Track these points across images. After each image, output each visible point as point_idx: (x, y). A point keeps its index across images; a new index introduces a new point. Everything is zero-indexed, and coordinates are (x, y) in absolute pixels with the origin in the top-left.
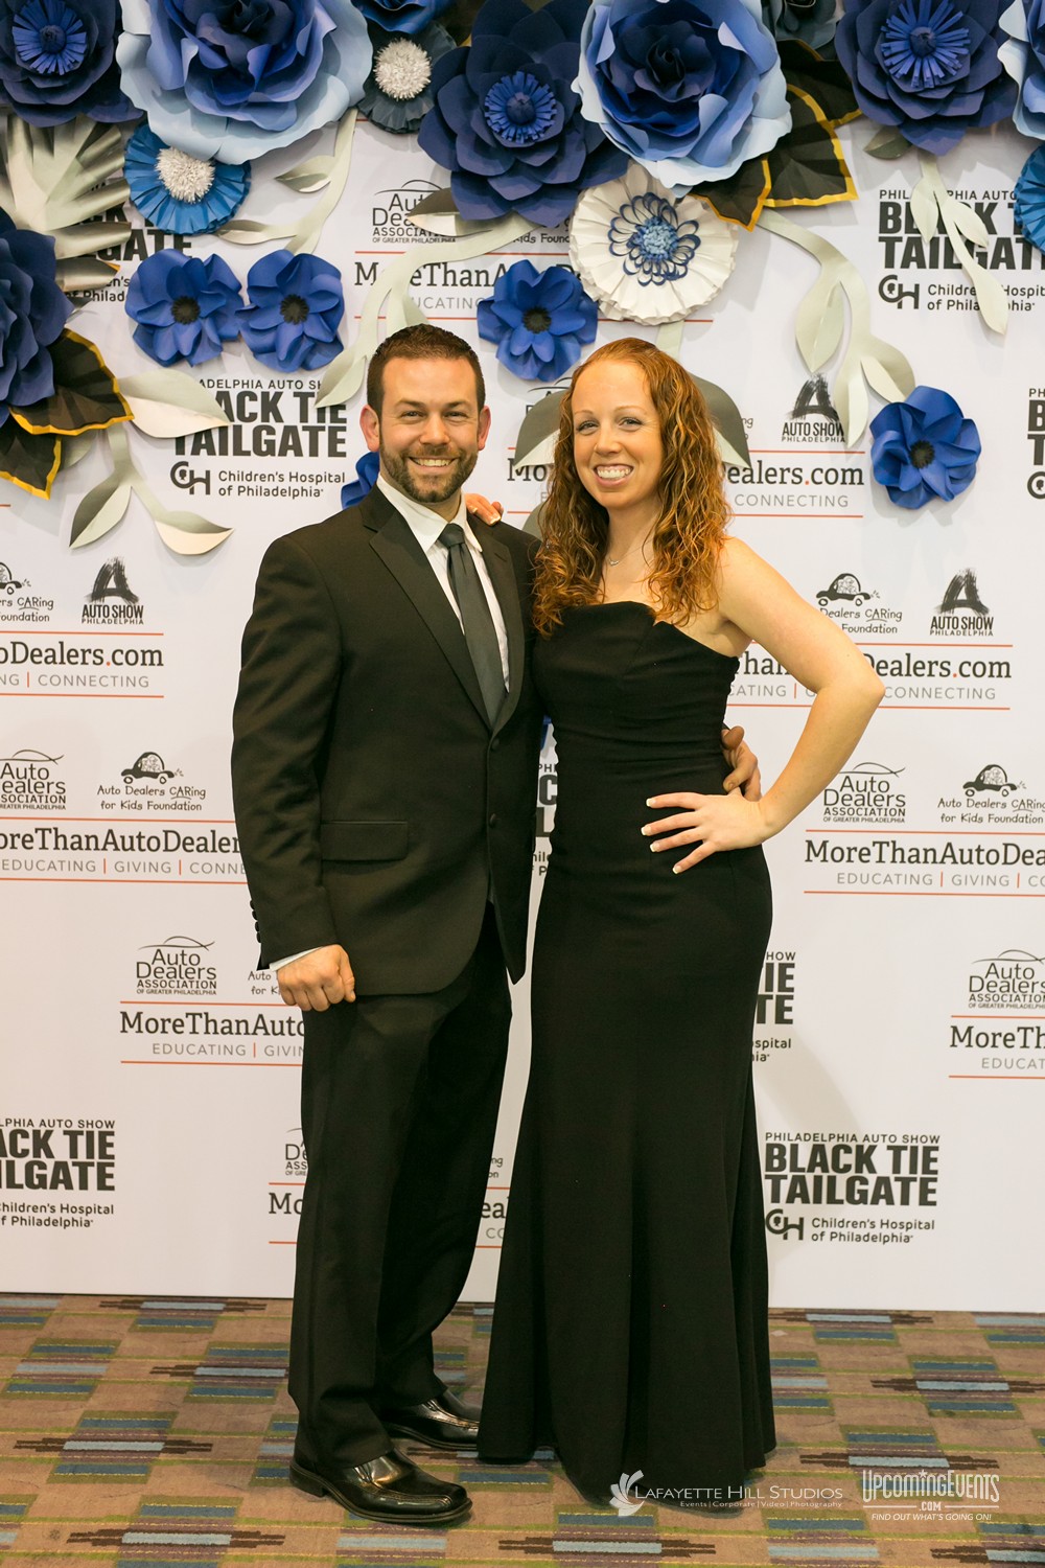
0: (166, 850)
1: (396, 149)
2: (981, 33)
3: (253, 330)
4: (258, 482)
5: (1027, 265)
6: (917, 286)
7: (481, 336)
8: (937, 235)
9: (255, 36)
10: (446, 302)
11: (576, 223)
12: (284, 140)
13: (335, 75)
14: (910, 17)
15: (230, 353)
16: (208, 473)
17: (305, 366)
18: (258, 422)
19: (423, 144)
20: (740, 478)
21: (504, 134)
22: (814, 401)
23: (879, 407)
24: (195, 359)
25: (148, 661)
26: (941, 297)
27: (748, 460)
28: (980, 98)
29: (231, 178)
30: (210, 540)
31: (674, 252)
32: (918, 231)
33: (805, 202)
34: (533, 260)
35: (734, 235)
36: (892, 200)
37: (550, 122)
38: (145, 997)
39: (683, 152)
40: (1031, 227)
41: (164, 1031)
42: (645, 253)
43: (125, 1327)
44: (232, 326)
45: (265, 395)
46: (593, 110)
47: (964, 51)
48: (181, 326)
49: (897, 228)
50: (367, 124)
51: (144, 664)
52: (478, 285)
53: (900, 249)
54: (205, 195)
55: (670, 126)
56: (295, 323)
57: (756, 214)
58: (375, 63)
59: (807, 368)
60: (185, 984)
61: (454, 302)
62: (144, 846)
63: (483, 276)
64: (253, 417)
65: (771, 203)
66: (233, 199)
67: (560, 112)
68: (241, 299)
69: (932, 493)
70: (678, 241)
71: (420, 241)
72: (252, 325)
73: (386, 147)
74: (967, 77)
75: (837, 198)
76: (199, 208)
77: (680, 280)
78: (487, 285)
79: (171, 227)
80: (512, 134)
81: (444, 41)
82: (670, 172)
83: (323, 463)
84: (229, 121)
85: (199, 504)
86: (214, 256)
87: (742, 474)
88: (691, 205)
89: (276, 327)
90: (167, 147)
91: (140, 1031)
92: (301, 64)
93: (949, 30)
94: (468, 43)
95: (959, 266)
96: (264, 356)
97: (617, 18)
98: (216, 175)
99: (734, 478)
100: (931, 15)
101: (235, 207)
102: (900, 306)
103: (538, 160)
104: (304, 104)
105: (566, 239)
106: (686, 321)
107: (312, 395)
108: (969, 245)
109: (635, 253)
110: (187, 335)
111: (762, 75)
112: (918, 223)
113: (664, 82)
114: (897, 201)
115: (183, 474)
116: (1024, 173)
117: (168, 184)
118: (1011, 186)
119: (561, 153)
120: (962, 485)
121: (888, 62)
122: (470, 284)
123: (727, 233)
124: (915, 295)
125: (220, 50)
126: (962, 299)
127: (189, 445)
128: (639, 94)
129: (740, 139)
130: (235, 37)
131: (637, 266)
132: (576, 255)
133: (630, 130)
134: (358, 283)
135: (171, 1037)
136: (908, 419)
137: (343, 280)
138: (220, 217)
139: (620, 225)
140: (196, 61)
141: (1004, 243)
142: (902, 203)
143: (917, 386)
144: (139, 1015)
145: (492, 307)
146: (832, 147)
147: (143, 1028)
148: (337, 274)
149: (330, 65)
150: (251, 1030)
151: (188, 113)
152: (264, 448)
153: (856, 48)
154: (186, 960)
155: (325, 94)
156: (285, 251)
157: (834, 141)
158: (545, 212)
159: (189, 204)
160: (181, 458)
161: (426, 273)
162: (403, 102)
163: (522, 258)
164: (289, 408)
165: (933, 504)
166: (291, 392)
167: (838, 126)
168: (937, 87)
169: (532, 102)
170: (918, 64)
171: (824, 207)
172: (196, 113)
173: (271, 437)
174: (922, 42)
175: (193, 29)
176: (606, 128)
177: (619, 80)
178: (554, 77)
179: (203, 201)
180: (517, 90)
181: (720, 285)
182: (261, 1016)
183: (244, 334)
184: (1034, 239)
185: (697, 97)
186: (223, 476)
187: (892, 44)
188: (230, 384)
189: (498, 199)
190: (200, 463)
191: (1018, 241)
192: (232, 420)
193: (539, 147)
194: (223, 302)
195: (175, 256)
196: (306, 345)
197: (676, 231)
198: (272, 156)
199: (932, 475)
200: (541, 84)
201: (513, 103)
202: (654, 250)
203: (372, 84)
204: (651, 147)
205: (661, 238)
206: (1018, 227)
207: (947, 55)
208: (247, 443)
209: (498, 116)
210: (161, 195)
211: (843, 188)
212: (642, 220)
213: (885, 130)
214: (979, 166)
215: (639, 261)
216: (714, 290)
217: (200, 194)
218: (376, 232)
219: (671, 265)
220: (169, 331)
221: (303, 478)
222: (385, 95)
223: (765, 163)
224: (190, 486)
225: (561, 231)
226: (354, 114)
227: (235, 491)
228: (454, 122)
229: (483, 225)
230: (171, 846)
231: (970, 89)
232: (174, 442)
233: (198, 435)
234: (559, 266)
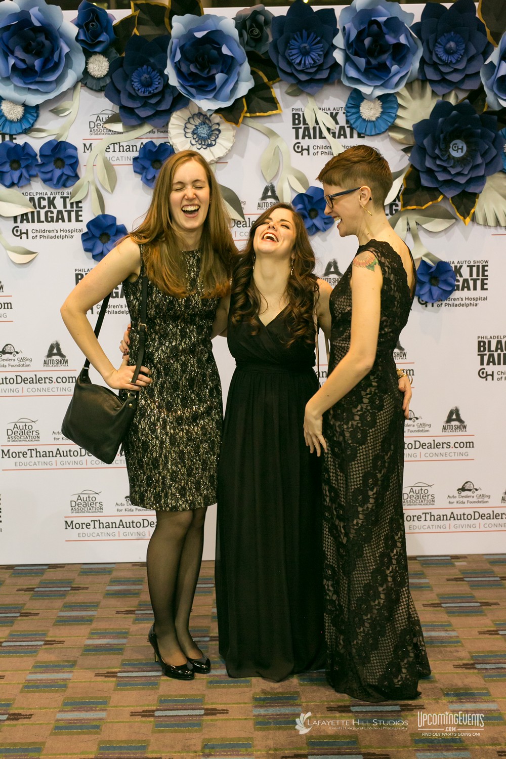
0: (17, 383)
1: (98, 97)
2: (327, 46)
3: (43, 172)
4: (48, 233)
5: (352, 137)
6: (308, 146)
7: (135, 171)
8: (316, 126)
9: (38, 55)
10: (120, 158)
11: (170, 125)
12: (51, 96)
13: (71, 68)
14: (300, 41)
15: (35, 181)
16: (27, 230)
17: (65, 186)
18: (47, 209)
19: (106, 96)
20: (241, 225)
21: (140, 91)
22: (269, 194)
23: (295, 195)
24: (20, 184)
25: (6, 307)
26: (318, 150)
27: (244, 218)
28: (328, 71)
29: (32, 112)
30: (29, 257)
31: (211, 135)
32: (307, 124)
33: (262, 114)
34: (154, 141)
35: (234, 129)
36: (297, 112)
37: (158, 86)
38: (11, 443)
39: (211, 96)
40: (352, 122)
41: (19, 457)
42: (199, 136)
43: (7, 576)
44: (33, 172)
45: (49, 198)
46: (174, 81)
47: (321, 53)
48: (13, 171)
49: (299, 123)
50: (85, 88)
51: (4, 308)
52: (133, 151)
53: (301, 131)
54: (21, 119)
55: (206, 86)
56: (60, 169)
57: (241, 120)
58: (87, 64)
59: (266, 181)
60: (27, 437)
61: (124, 158)
62: (8, 382)
63: (135, 147)
64: (44, 207)
65: (248, 115)
66: (33, 120)
67: (162, 81)
68: (37, 160)
69: (318, 230)
70: (212, 131)
71: (109, 134)
72: (42, 170)
73: (93, 97)
74: (323, 63)
75: (274, 112)
76: (19, 124)
77: (213, 147)
78: (136, 151)
79: (8, 131)
80: (143, 90)
81: (114, 54)
82: (206, 104)
83: (74, 225)
84: (29, 89)
85: (24, 243)
86: (26, 143)
87: (242, 224)
88: (215, 118)
89: (52, 171)
90: (5, 100)
91: (9, 457)
92: (56, 66)
93: (316, 44)
94: (124, 55)
95: (325, 138)
96: (48, 182)
97: (182, 44)
98: (25, 110)
99: (239, 225)
100: (307, 39)
101: (33, 123)
102: (302, 154)
103: (153, 101)
104: (59, 81)
105: (167, 132)
106: (217, 163)
107: (68, 197)
108: (328, 129)
109: (195, 136)
110: (16, 175)
111: (241, 65)
112: (308, 121)
113: (202, 69)
114: (299, 112)
115: (17, 231)
116: (348, 100)
117: (6, 114)
118: (344, 105)
119: (163, 98)
120: (329, 225)
121: (291, 58)
122: (129, 151)
123: (231, 128)
124: (308, 150)
125: (23, 61)
126: (327, 151)
127: (19, 220)
128: (192, 74)
129: (233, 90)
130: (30, 55)
131: (196, 142)
132: (171, 138)
133: (189, 88)
134: (85, 152)
135: (22, 459)
136: (306, 199)
137: (78, 151)
138: (27, 127)
139: (188, 125)
140: (14, 66)
141: (342, 128)
142: (301, 113)
143: (310, 186)
144: (8, 451)
145: (138, 160)
146: (271, 92)
147: (11, 456)
148: (76, 149)
149: (69, 65)
150: (54, 455)
151: (12, 85)
152: (49, 219)
153: (279, 53)
154: (27, 427)
155: (67, 77)
156: (54, 140)
157: (272, 90)
158: (157, 121)
159: (14, 122)
160: (16, 225)
161: (112, 147)
162: (99, 79)
163: (150, 140)
164: (59, 203)
165: (319, 234)
166: (59, 197)
167: (274, 83)
168: (311, 67)
169: (150, 77)
170: (303, 58)
171: (270, 116)
172: (15, 86)
173: (52, 215)
174: (304, 50)
175: (12, 53)
176: (179, 88)
177: (184, 68)
178: (159, 67)
179: (20, 121)
180: (144, 73)
181: (229, 148)
182: (58, 449)
183: (39, 174)
184: (354, 126)
185: (215, 74)
186: (33, 231)
187: (292, 51)
188: (35, 194)
189: (138, 117)
190: (24, 226)
191: (348, 127)
192: (36, 208)
193: (154, 95)
194: (30, 161)
195: (10, 144)
196: (64, 178)
197: (211, 127)
198: (47, 102)
199: (317, 222)
200: (154, 70)
201: (143, 78)
202: (203, 135)
203: (86, 72)
204: (198, 94)
205: (205, 130)
206: (348, 122)
207: (314, 55)
208: (43, 218)
209: (137, 83)
210: (3, 119)
211: (276, 108)
212: (197, 123)
213: (292, 85)
214: (331, 97)
215: (197, 140)
216: (227, 151)
217: (19, 118)
218: (91, 131)
219: (209, 141)
220: (9, 174)
221: (66, 231)
222: (92, 76)
223: (244, 100)
224: (20, 236)
225: (164, 128)
226: (80, 84)
227: (38, 237)
228: (119, 87)
229: (133, 127)
230: (19, 382)
231: (325, 67)
232: (13, 219)
233: (22, 215)
234: (165, 143)
